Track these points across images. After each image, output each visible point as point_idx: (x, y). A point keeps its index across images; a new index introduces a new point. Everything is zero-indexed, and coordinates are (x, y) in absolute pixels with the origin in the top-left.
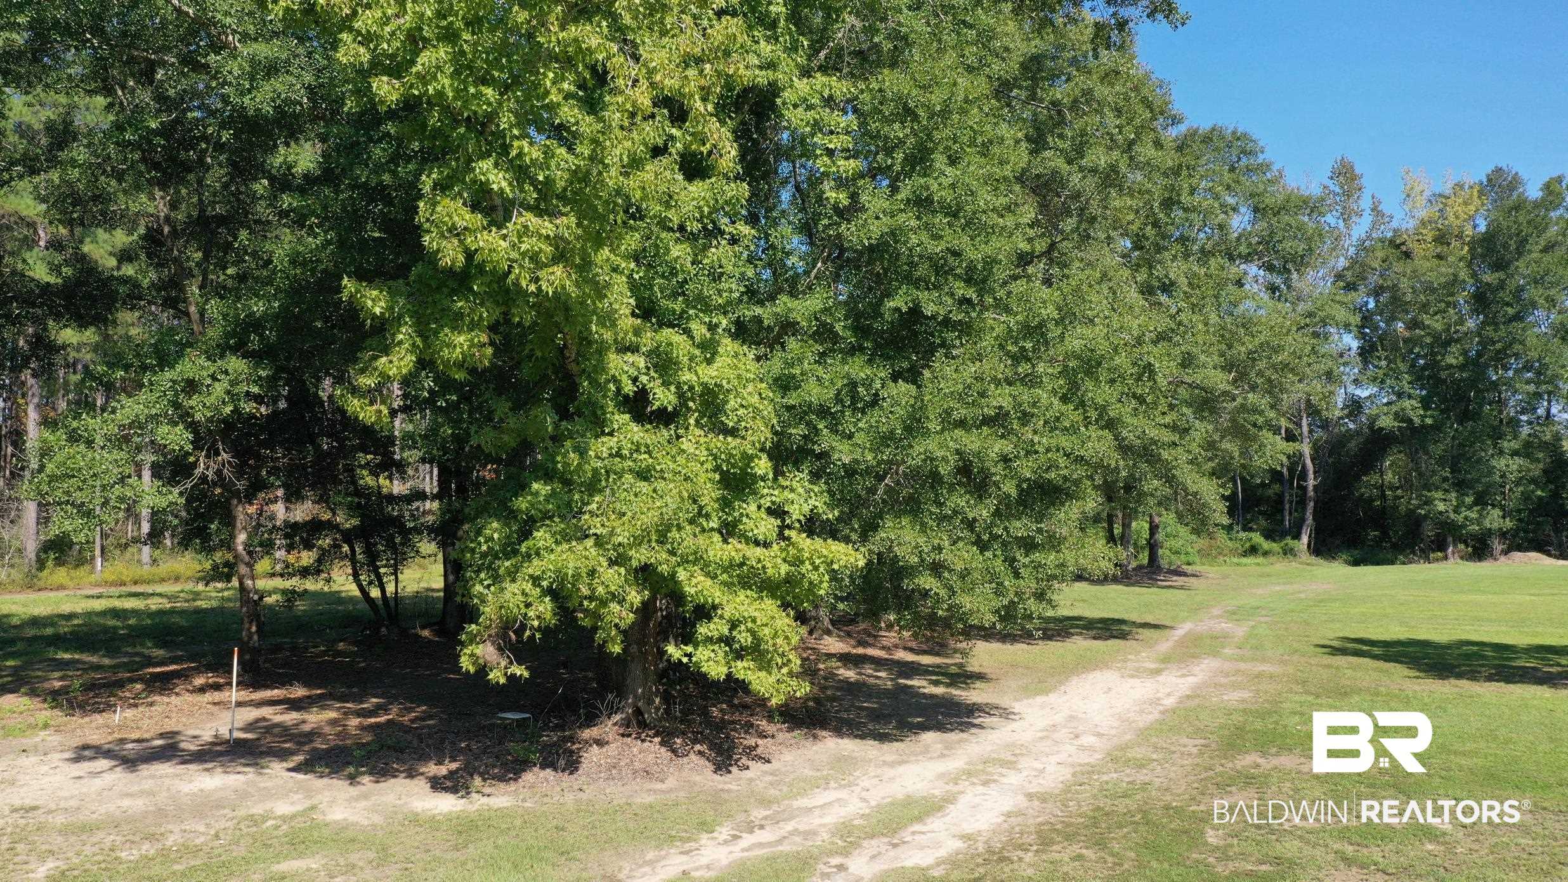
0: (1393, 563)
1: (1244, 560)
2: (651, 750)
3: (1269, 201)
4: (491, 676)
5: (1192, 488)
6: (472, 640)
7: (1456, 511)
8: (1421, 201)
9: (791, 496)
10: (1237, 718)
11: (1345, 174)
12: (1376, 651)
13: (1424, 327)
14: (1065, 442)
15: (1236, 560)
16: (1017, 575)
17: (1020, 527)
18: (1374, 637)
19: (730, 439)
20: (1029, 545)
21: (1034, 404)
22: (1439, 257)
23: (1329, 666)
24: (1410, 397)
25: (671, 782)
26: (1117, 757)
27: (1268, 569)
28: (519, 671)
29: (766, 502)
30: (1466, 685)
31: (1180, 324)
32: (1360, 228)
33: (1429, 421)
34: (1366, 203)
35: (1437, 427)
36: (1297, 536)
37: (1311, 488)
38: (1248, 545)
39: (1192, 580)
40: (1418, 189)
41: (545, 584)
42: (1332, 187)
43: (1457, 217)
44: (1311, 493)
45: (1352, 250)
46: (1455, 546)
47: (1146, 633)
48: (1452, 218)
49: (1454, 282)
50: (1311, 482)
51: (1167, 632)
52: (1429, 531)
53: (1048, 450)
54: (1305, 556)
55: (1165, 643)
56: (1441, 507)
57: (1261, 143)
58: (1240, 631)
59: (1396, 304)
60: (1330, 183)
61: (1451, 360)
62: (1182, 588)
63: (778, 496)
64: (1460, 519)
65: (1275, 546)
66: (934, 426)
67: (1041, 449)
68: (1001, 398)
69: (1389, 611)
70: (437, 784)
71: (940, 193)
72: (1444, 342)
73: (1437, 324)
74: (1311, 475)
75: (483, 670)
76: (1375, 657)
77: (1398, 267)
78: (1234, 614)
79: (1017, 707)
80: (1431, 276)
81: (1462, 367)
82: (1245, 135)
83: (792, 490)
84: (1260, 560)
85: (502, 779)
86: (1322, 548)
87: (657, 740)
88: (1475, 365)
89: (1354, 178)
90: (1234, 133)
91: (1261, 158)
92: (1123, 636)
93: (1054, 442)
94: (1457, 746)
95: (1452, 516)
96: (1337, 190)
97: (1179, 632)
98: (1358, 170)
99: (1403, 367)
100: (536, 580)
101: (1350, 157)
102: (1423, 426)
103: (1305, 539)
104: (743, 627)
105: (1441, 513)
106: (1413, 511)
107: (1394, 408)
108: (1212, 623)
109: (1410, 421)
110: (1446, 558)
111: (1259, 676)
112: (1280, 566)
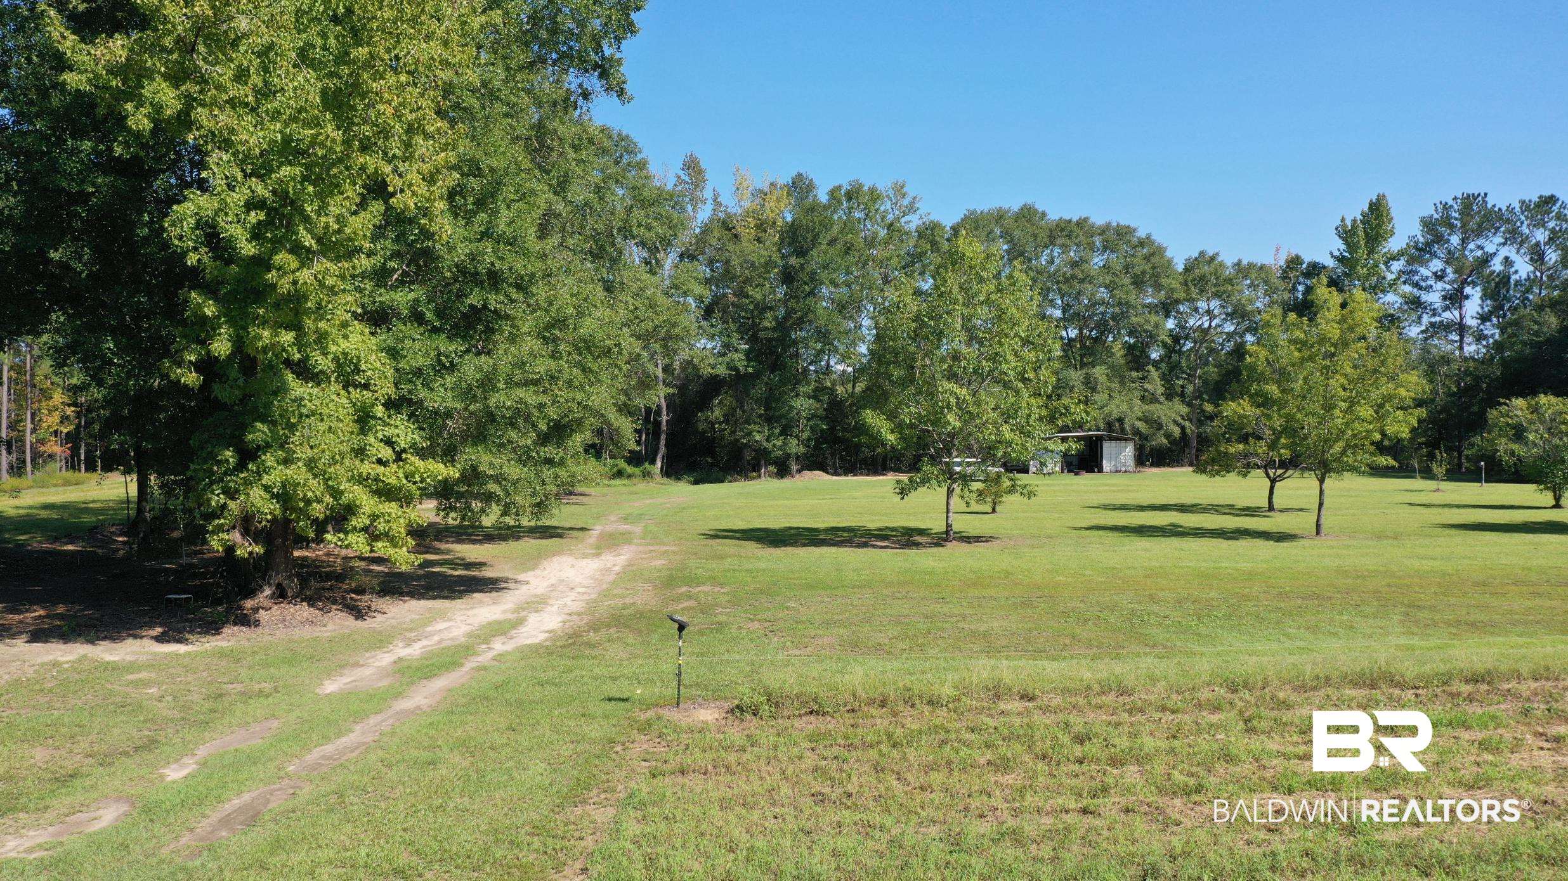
0: (722, 481)
1: (613, 482)
2: (303, 611)
3: (646, 193)
4: (238, 552)
5: (615, 424)
6: (220, 529)
7: (768, 440)
8: (747, 194)
9: (397, 431)
10: (664, 573)
11: (693, 167)
12: (737, 535)
13: (747, 296)
14: (579, 396)
15: (606, 482)
16: (544, 484)
17: (549, 451)
18: (735, 528)
19: (365, 392)
20: (549, 462)
21: (560, 371)
22: (759, 240)
23: (705, 545)
24: (736, 350)
25: (330, 627)
26: (605, 594)
27: (634, 489)
28: (258, 549)
29: (380, 435)
30: (790, 550)
31: (637, 317)
32: (704, 214)
33: (750, 370)
34: (708, 194)
35: (756, 376)
36: (653, 462)
37: (664, 423)
38: (615, 469)
39: (581, 498)
40: (745, 184)
41: (275, 490)
42: (683, 177)
43: (772, 211)
44: (664, 427)
45: (697, 231)
46: (766, 467)
47: (575, 533)
48: (768, 212)
49: (769, 265)
50: (664, 418)
51: (587, 533)
52: (748, 456)
53: (567, 401)
54: (658, 478)
55: (592, 538)
56: (758, 437)
57: (639, 145)
58: (638, 529)
59: (728, 276)
60: (681, 173)
61: (766, 324)
62: (576, 504)
63: (389, 432)
64: (769, 446)
65: (636, 471)
66: (501, 385)
67: (562, 400)
68: (542, 367)
69: (731, 513)
70: (159, 639)
71: (502, 227)
72: (763, 308)
73: (758, 296)
74: (664, 412)
75: (230, 549)
76: (738, 539)
77: (730, 247)
78: (626, 519)
79: (521, 577)
80: (753, 258)
81: (774, 329)
82: (627, 136)
83: (396, 427)
84: (625, 481)
85: (207, 633)
86: (672, 471)
87: (305, 604)
88: (782, 326)
89: (700, 172)
90: (619, 135)
91: (639, 157)
92: (560, 536)
93: (571, 395)
94: (791, 576)
95: (765, 444)
96: (687, 179)
97: (595, 533)
98: (703, 165)
99: (733, 327)
100: (267, 488)
101: (697, 154)
102: (747, 375)
103: (659, 464)
104: (382, 520)
105: (757, 441)
106: (737, 441)
107: (726, 359)
108: (612, 525)
109: (736, 369)
110: (760, 477)
111: (666, 552)
112: (641, 486)
